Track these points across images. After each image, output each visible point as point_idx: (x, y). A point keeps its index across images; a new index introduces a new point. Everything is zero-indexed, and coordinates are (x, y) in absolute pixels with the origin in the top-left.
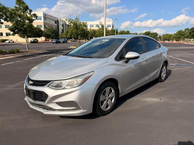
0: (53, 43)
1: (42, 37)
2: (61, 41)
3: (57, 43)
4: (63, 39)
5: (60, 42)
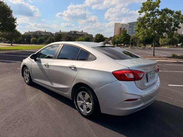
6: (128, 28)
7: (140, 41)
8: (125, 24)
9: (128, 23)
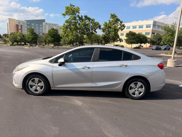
0: (153, 49)
1: (147, 44)
2: (163, 48)
3: (157, 49)
4: (165, 46)
5: (160, 49)
6: (26, 25)
7: (48, 40)
8: (22, 21)
9: (25, 21)
